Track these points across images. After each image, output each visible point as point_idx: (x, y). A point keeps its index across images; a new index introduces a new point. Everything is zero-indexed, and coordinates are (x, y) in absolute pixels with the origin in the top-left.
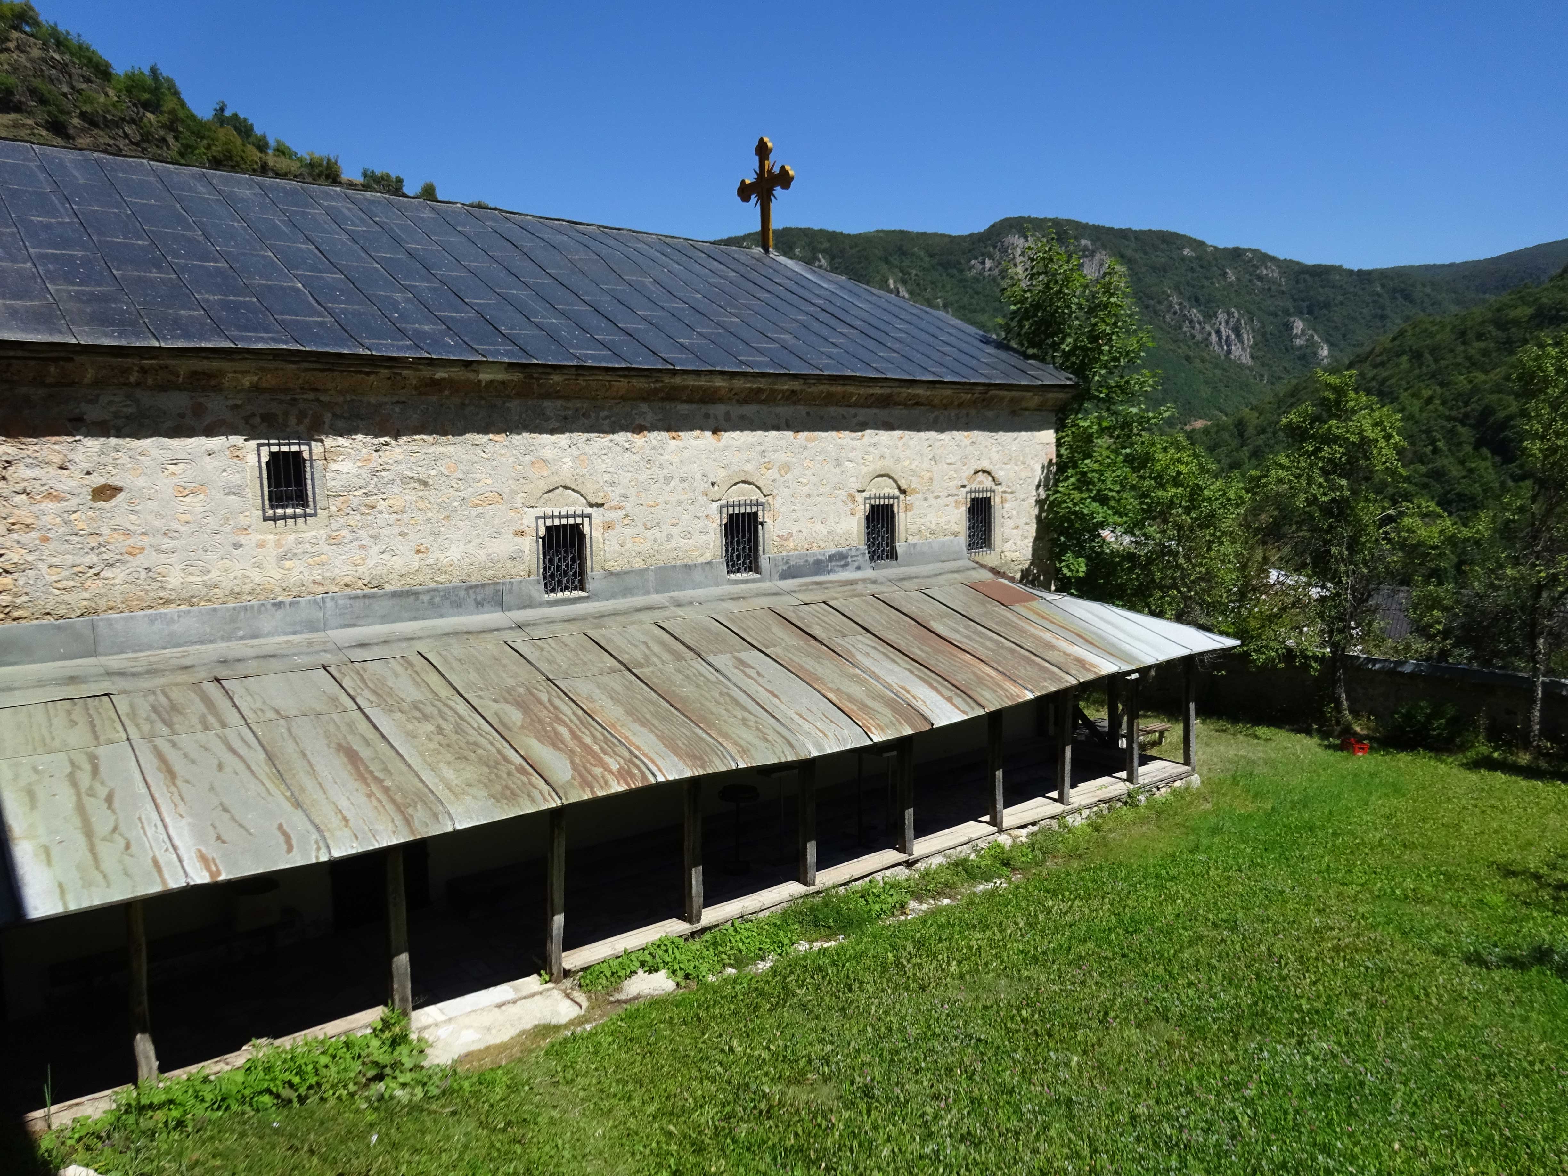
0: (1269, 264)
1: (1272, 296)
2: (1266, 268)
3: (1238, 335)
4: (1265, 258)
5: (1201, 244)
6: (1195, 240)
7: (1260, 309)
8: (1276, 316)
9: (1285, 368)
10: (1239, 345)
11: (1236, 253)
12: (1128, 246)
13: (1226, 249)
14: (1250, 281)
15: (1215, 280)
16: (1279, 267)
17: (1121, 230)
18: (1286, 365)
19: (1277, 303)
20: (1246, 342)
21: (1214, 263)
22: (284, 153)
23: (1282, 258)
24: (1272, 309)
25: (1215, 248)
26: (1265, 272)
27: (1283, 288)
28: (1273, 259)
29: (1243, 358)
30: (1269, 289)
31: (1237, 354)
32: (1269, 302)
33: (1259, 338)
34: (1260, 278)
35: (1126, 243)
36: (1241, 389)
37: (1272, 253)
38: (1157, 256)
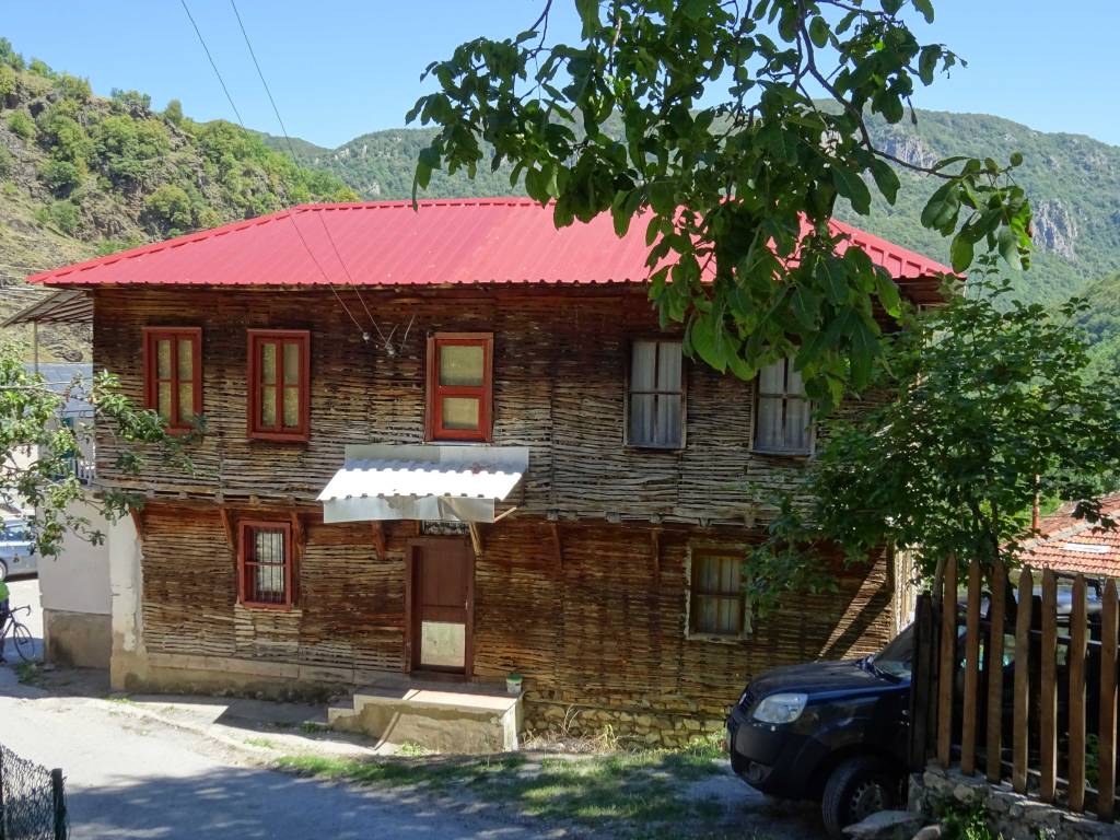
0: (1097, 151)
1: (1099, 186)
2: (1094, 155)
3: (1061, 226)
4: (1094, 145)
5: (1024, 129)
6: (1018, 126)
7: (1086, 199)
8: (1104, 206)
9: (1112, 263)
10: (1061, 238)
11: (1062, 140)
12: (944, 131)
13: (1050, 135)
14: (1076, 169)
15: (1037, 168)
16: (1108, 154)
17: (938, 114)
18: (1113, 260)
19: (1105, 193)
20: (1070, 235)
21: (1037, 149)
22: (38, 70)
23: (1111, 144)
24: (1100, 199)
25: (1039, 134)
26: (1092, 160)
27: (1112, 178)
28: (1101, 145)
29: (1066, 252)
30: (1097, 178)
31: (1060, 248)
32: (1097, 191)
33: (1085, 230)
34: (1087, 167)
35: (943, 127)
36: (1063, 286)
37: (1100, 139)
38: (975, 142)
